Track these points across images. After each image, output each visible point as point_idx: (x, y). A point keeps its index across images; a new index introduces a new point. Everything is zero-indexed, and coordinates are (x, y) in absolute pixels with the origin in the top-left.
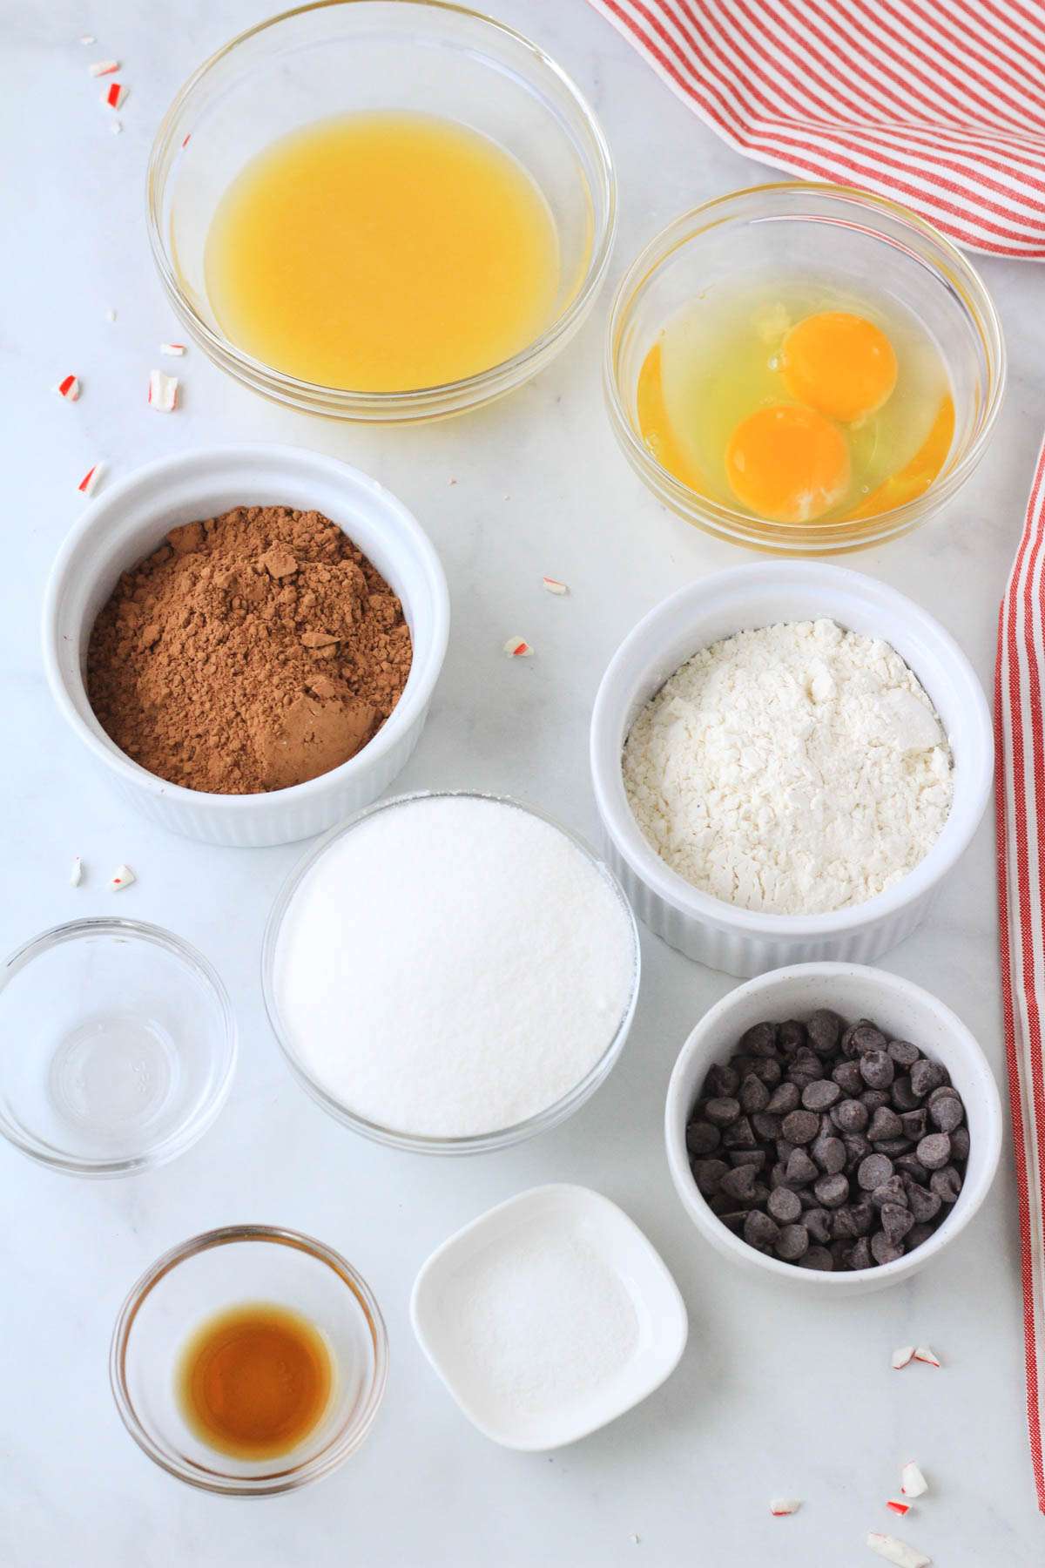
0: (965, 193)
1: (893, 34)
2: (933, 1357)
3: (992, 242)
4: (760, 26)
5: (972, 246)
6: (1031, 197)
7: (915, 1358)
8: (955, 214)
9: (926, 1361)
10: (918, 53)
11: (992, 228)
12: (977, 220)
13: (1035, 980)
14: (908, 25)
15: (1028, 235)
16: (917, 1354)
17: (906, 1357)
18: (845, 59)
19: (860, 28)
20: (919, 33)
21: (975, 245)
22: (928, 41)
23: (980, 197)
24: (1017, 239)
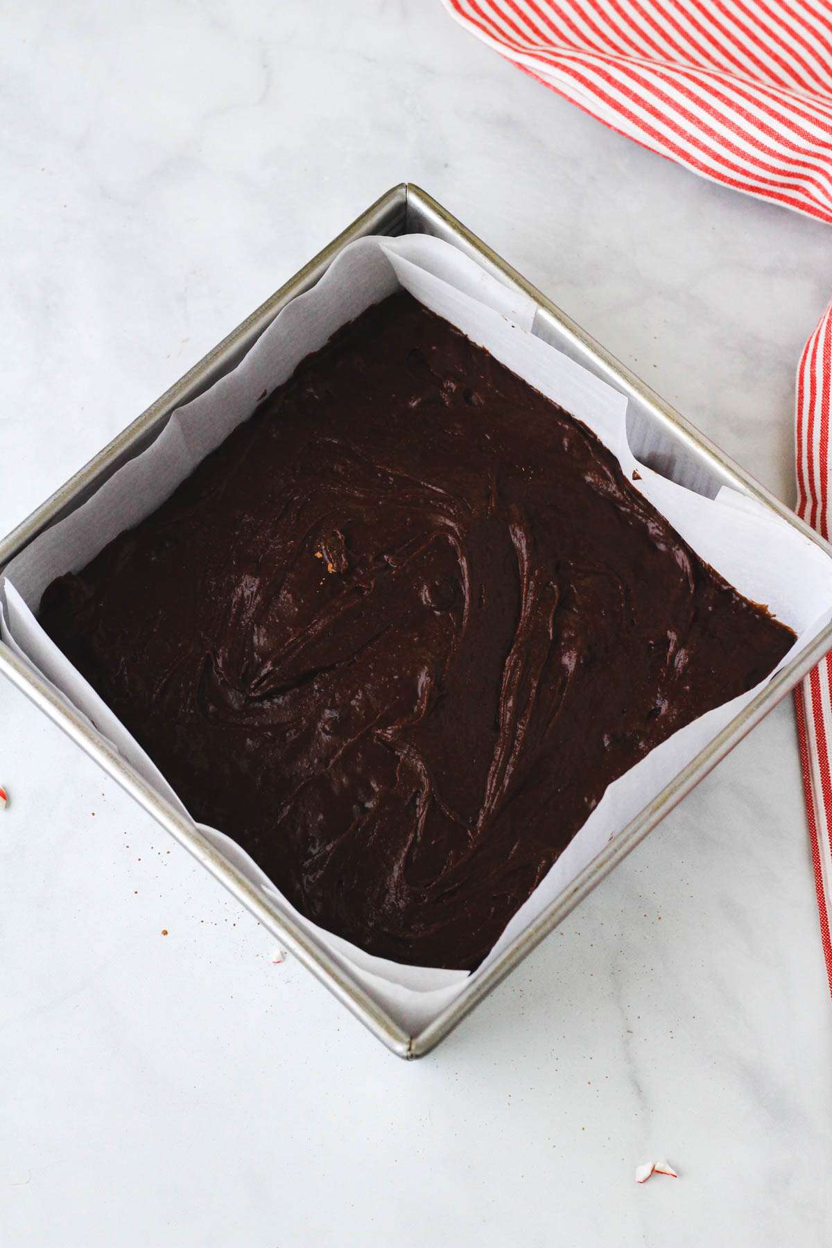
2: (670, 1168)
5: (699, 170)
6: (754, 136)
7: (655, 1171)
8: (688, 141)
9: (665, 1173)
12: (705, 149)
15: (747, 169)
16: (656, 1168)
17: (647, 1172)
21: (701, 169)
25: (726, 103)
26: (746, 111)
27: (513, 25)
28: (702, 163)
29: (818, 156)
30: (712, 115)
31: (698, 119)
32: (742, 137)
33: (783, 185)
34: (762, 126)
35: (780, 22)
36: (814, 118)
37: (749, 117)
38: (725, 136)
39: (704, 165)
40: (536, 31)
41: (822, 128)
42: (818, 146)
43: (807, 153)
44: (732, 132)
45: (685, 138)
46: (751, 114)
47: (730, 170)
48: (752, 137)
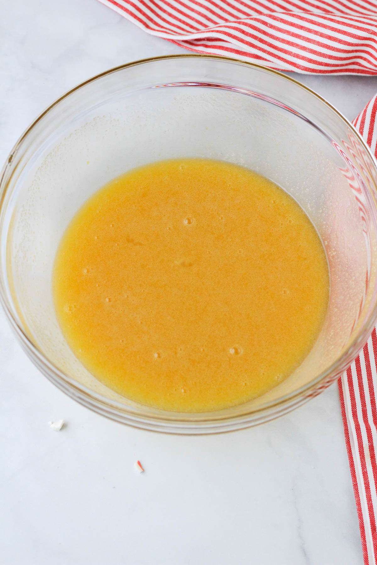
0: (297, 46)
3: (311, 68)
8: (294, 56)
11: (310, 61)
12: (303, 58)
13: (357, 412)
23: (304, 47)
24: (322, 65)
25: (308, 31)
26: (319, 32)
28: (303, 66)
29: (363, 45)
30: (303, 40)
32: (321, 46)
33: (347, 65)
34: (330, 38)
36: (356, 26)
37: (322, 35)
38: (312, 48)
43: (357, 45)
44: (316, 45)
47: (318, 66)
48: (326, 45)
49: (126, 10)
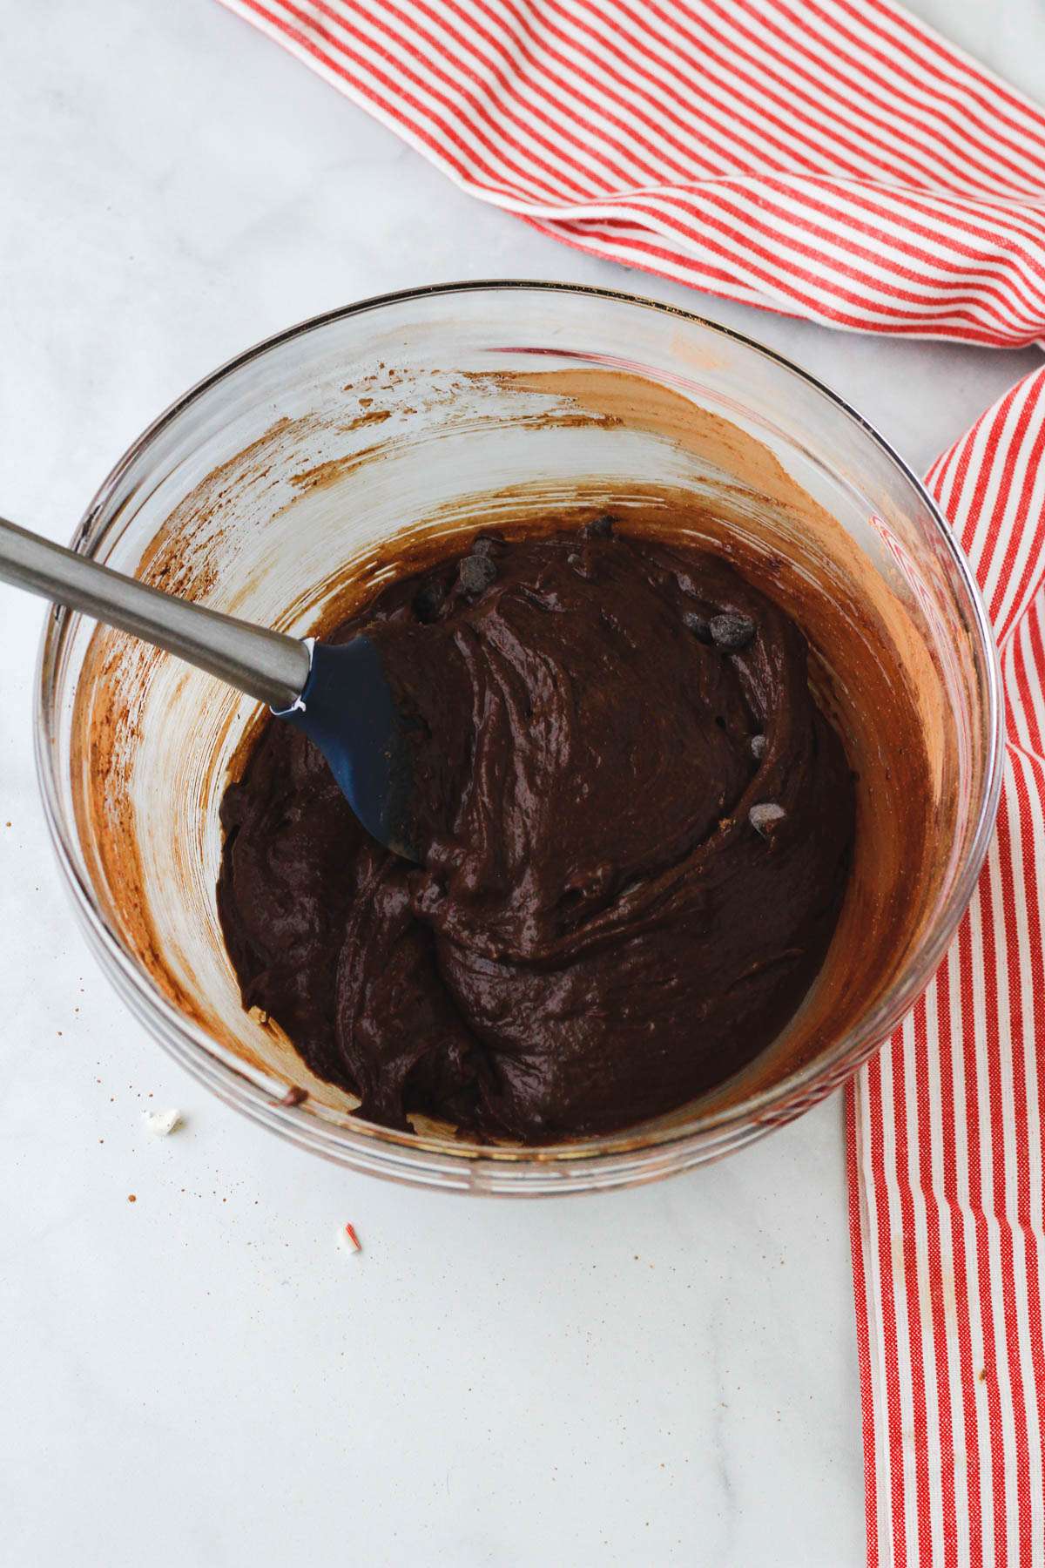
1: (721, 107)
4: (569, 113)
6: (898, 262)
10: (752, 127)
12: (836, 291)
14: (738, 96)
18: (671, 140)
19: (683, 103)
20: (751, 104)
22: (762, 112)
23: (841, 264)
25: (854, 227)
26: (881, 231)
27: (543, 185)
28: (834, 310)
29: (983, 273)
30: (840, 246)
31: (823, 254)
32: (883, 266)
33: (941, 316)
34: (905, 248)
35: (879, 123)
36: (970, 226)
37: (886, 239)
38: (859, 269)
39: (838, 313)
40: (575, 187)
41: (984, 238)
42: (982, 262)
43: (969, 271)
44: (869, 263)
45: (810, 282)
46: (888, 235)
47: (871, 312)
48: (895, 263)
49: (420, 132)
